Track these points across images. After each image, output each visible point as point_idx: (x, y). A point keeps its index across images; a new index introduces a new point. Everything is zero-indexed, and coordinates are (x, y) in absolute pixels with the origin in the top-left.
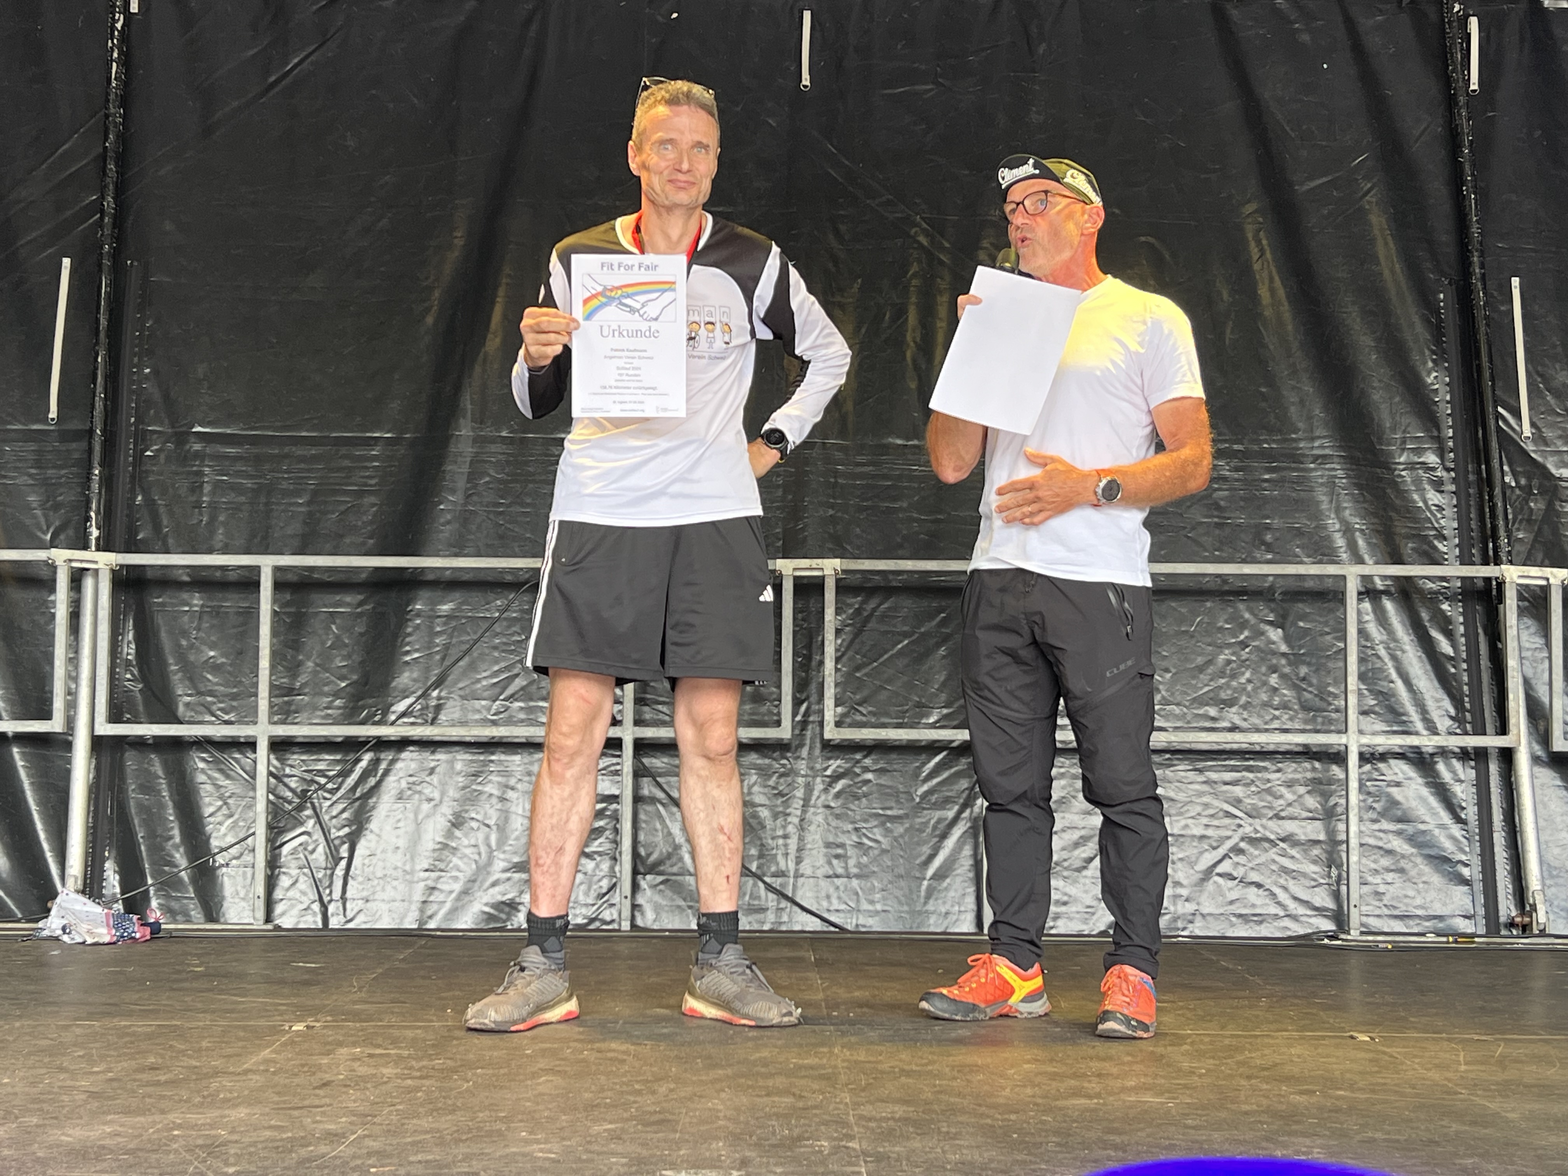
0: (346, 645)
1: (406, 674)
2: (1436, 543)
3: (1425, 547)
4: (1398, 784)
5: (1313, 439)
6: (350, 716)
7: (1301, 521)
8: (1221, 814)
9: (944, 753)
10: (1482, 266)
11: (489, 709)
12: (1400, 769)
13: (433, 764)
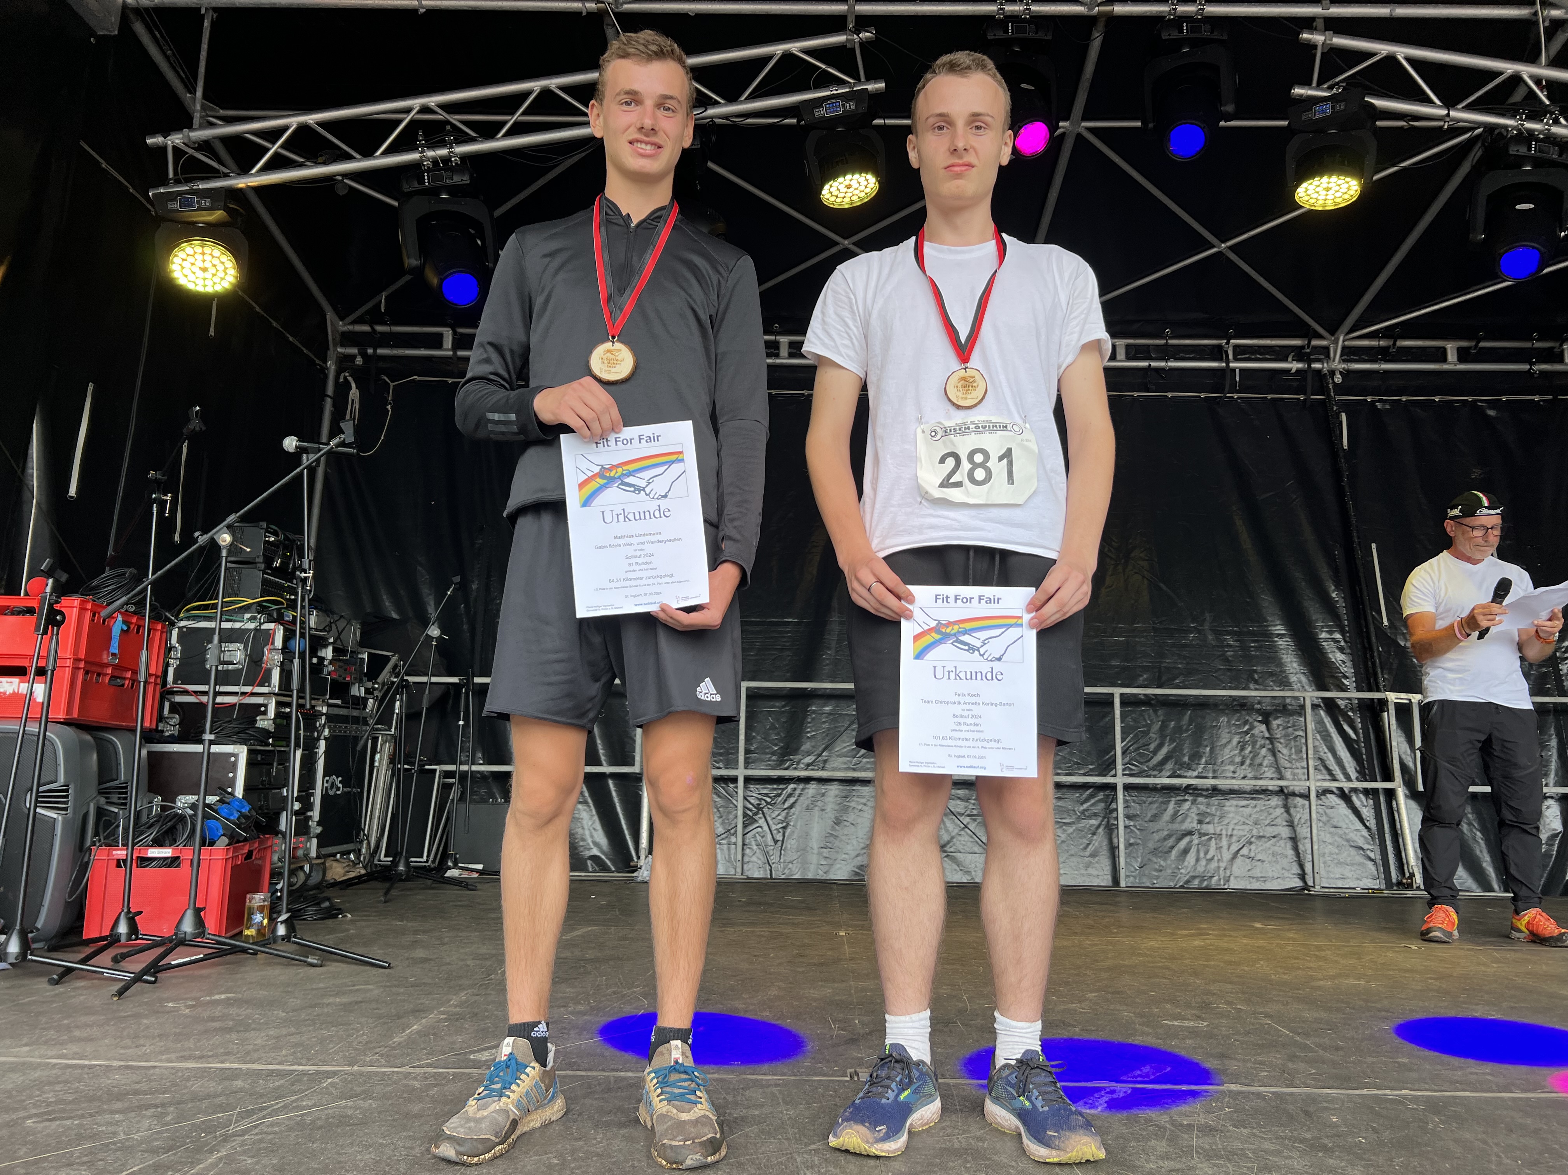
0: (776, 728)
1: (808, 743)
2: (1343, 680)
3: (1338, 683)
4: (1332, 808)
5: (1275, 626)
6: (779, 765)
7: (1273, 668)
8: (1241, 823)
9: (1091, 790)
10: (1358, 538)
11: (851, 762)
12: (1333, 799)
13: (823, 791)
